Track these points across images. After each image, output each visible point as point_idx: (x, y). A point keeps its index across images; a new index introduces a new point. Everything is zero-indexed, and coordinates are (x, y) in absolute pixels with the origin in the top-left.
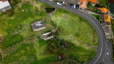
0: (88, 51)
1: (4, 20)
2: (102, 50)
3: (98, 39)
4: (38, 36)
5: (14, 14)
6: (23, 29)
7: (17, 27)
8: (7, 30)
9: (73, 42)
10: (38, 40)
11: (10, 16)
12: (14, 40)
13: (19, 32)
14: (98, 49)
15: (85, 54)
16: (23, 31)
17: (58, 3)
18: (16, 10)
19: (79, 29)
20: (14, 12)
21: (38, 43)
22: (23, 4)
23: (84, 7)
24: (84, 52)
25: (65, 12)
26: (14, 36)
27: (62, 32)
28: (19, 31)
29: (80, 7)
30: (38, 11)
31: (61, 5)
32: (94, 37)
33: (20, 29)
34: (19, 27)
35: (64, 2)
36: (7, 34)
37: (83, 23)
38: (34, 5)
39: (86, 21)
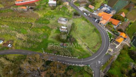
0: (84, 51)
1: (47, 10)
2: (96, 57)
3: (99, 49)
4: (58, 27)
5: (55, 10)
6: (53, 19)
7: (50, 16)
8: (44, 15)
9: (77, 40)
10: (57, 29)
11: (52, 9)
12: (44, 22)
14: (93, 55)
15: (80, 52)
16: (52, 20)
17: (85, 14)
18: (57, 8)
20: (55, 9)
21: (55, 31)
22: (63, 6)
23: (103, 23)
25: (86, 20)
26: (45, 20)
28: (50, 19)
29: (100, 22)
30: (69, 13)
31: (86, 15)
32: (97, 45)
33: (52, 18)
35: (89, 14)
36: (43, 17)
37: (96, 33)
38: (69, 9)
39: (99, 33)
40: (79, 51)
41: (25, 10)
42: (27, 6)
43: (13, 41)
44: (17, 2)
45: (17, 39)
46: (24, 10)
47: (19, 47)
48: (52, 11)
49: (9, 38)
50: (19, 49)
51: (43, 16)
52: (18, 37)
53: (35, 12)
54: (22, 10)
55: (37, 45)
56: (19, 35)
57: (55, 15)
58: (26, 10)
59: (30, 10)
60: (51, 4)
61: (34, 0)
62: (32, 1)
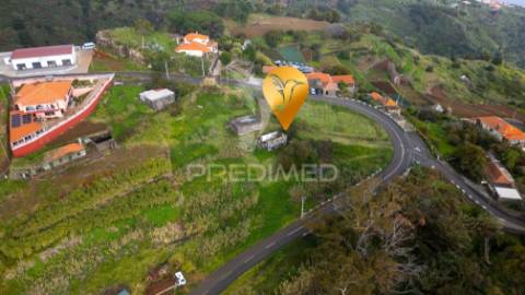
0: (375, 150)
3: (387, 131)
5: (183, 113)
6: (210, 134)
7: (196, 131)
11: (174, 115)
12: (196, 154)
13: (204, 140)
14: (393, 145)
15: (370, 156)
16: (212, 137)
18: (185, 106)
19: (339, 121)
20: (182, 109)
21: (255, 157)
22: (199, 95)
24: (368, 153)
26: (195, 147)
27: (304, 128)
28: (203, 137)
30: (239, 102)
32: (376, 128)
33: (206, 134)
34: (201, 130)
36: (178, 142)
37: (343, 113)
38: (227, 93)
40: (365, 156)
41: (79, 154)
42: (80, 140)
43: (166, 262)
44: (21, 141)
45: (173, 246)
46: (75, 157)
47: (216, 260)
48: (181, 118)
49: (139, 265)
50: (220, 262)
51: (175, 142)
52: (166, 241)
53: (130, 144)
54: (65, 161)
55: (260, 216)
56: (166, 234)
57: (206, 124)
58: (84, 153)
59: (102, 146)
60: (161, 99)
61: (78, 113)
62: (73, 117)
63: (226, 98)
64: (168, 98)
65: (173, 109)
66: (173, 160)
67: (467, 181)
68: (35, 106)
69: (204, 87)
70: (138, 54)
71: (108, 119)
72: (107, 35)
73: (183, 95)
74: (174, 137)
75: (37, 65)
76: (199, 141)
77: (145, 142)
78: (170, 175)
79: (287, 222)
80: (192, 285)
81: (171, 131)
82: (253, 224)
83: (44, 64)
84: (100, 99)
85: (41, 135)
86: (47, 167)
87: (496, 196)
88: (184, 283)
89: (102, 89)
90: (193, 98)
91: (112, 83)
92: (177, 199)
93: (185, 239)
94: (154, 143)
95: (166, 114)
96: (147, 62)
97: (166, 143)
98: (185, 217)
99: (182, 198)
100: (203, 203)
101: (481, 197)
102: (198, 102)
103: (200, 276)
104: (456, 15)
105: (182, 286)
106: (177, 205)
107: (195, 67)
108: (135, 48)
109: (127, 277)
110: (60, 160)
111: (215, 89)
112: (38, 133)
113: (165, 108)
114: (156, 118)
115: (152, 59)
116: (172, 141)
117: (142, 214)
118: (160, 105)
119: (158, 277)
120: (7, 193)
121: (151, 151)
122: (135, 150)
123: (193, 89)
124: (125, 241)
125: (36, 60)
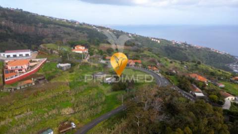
11: (70, 72)
12: (80, 84)
18: (75, 69)
21: (103, 86)
26: (79, 82)
28: (82, 79)
34: (81, 77)
36: (72, 81)
39: (139, 71)
41: (32, 84)
42: (32, 79)
44: (9, 78)
45: (70, 116)
46: (30, 85)
47: (88, 119)
48: (73, 73)
49: (56, 121)
53: (53, 81)
54: (26, 86)
55: (105, 105)
56: (67, 111)
57: (83, 75)
58: (34, 84)
59: (41, 82)
60: (66, 66)
61: (32, 71)
62: (30, 72)
63: (92, 66)
64: (69, 66)
65: (70, 70)
66: (70, 86)
67: (185, 92)
68: (15, 67)
69: (83, 63)
70: (56, 52)
71: (44, 73)
72: (44, 46)
73: (74, 66)
74: (71, 79)
75: (15, 56)
76: (81, 81)
77: (59, 81)
78: (69, 91)
79: (116, 107)
80: (78, 128)
81: (69, 77)
82: (103, 108)
83: (18, 55)
84: (40, 66)
85: (17, 77)
86: (18, 88)
87: (195, 96)
88: (74, 127)
89: (42, 63)
90: (78, 67)
91: (45, 62)
92: (72, 99)
93: (75, 113)
94: (62, 81)
95: (67, 72)
96: (60, 55)
97: (67, 81)
98: (75, 106)
99: (74, 99)
100: (82, 100)
101: (190, 97)
102: (80, 68)
103: (81, 125)
104: (183, 50)
105: (74, 128)
106: (72, 101)
107: (79, 56)
108: (55, 50)
109: (51, 125)
110: (24, 86)
111: (87, 63)
112: (16, 76)
113: (67, 70)
114: (63, 73)
115: (62, 54)
116: (70, 80)
117: (57, 104)
118: (65, 69)
119: (64, 125)
120: (2, 97)
121: (61, 83)
122: (55, 83)
123: (78, 64)
124: (50, 114)
125: (14, 54)
